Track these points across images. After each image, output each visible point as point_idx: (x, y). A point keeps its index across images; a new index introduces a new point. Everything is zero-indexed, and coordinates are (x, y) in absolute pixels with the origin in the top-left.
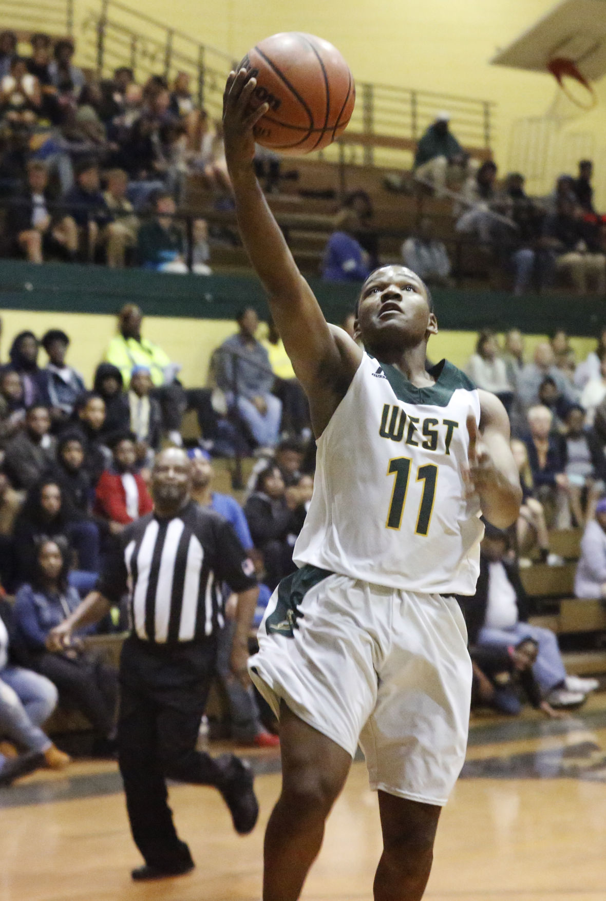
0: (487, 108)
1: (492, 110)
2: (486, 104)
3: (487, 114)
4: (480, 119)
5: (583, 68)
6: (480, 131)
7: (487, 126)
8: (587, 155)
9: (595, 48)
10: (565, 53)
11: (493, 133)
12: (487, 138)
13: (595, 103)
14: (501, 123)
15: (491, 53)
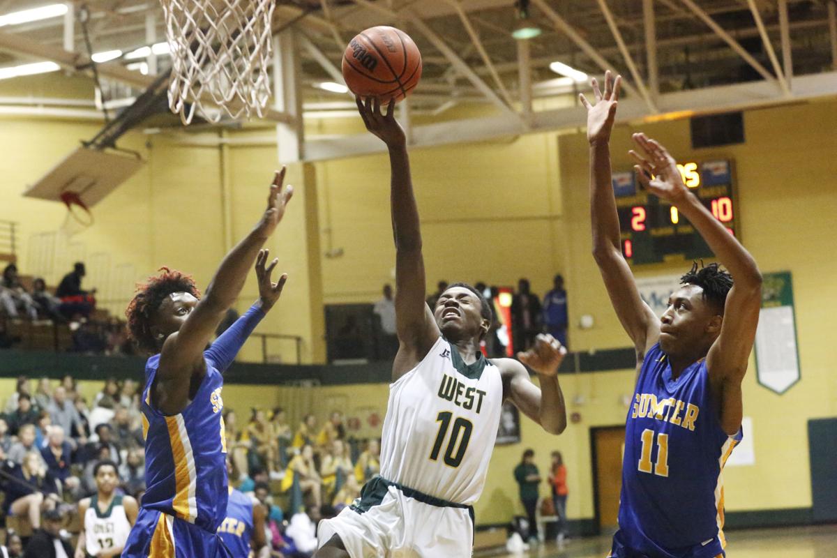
0: (13, 227)
1: (16, 227)
2: (13, 224)
3: (13, 231)
4: (8, 234)
5: (84, 198)
6: (9, 242)
7: (13, 239)
8: (80, 259)
9: (92, 184)
10: (73, 188)
11: (17, 243)
12: (13, 246)
13: (92, 221)
14: (22, 237)
15: (24, 189)
